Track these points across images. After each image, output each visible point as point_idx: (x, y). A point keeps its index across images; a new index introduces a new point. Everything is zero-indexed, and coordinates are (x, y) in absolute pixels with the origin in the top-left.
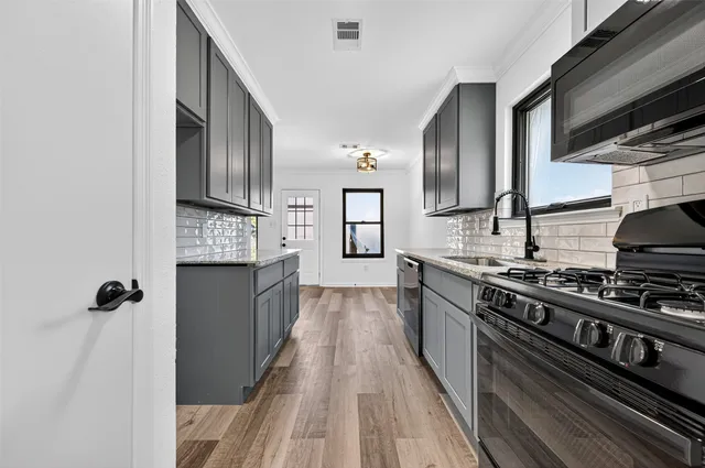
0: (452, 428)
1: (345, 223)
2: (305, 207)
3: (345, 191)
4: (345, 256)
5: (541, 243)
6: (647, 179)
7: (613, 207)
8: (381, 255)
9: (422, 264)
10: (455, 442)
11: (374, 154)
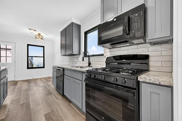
0: (75, 111)
1: (28, 56)
2: (6, 49)
3: (28, 45)
4: (28, 68)
5: (91, 63)
6: (109, 51)
7: (104, 56)
8: (44, 67)
9: (64, 69)
10: (77, 114)
11: (42, 34)
